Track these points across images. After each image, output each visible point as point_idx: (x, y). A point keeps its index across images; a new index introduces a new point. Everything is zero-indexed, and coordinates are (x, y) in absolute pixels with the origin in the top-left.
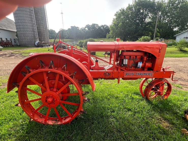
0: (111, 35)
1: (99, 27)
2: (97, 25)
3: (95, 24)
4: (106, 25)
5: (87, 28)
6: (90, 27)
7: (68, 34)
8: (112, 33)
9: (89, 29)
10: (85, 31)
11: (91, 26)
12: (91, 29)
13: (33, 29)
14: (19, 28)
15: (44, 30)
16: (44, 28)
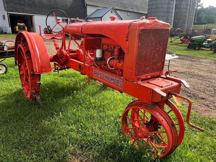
13: (169, 8)
14: (151, 9)
15: (187, 9)
16: (187, 5)
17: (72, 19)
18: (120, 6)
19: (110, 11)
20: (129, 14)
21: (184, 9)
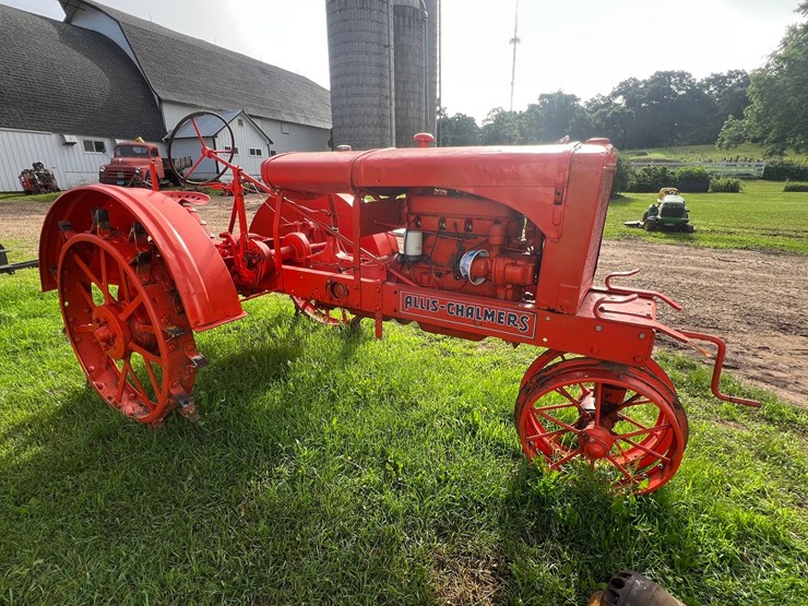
0: (749, 127)
1: (692, 84)
2: (682, 75)
3: (669, 75)
4: (738, 73)
5: (621, 97)
6: (641, 92)
7: (521, 129)
8: (758, 115)
9: (631, 102)
10: (605, 113)
11: (646, 86)
12: (643, 101)
13: (382, 117)
14: (340, 117)
15: (420, 119)
16: (419, 110)
17: (118, 141)
18: (261, 108)
19: (236, 121)
20: (286, 128)
21: (413, 118)
